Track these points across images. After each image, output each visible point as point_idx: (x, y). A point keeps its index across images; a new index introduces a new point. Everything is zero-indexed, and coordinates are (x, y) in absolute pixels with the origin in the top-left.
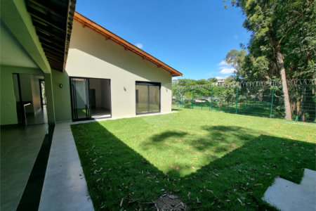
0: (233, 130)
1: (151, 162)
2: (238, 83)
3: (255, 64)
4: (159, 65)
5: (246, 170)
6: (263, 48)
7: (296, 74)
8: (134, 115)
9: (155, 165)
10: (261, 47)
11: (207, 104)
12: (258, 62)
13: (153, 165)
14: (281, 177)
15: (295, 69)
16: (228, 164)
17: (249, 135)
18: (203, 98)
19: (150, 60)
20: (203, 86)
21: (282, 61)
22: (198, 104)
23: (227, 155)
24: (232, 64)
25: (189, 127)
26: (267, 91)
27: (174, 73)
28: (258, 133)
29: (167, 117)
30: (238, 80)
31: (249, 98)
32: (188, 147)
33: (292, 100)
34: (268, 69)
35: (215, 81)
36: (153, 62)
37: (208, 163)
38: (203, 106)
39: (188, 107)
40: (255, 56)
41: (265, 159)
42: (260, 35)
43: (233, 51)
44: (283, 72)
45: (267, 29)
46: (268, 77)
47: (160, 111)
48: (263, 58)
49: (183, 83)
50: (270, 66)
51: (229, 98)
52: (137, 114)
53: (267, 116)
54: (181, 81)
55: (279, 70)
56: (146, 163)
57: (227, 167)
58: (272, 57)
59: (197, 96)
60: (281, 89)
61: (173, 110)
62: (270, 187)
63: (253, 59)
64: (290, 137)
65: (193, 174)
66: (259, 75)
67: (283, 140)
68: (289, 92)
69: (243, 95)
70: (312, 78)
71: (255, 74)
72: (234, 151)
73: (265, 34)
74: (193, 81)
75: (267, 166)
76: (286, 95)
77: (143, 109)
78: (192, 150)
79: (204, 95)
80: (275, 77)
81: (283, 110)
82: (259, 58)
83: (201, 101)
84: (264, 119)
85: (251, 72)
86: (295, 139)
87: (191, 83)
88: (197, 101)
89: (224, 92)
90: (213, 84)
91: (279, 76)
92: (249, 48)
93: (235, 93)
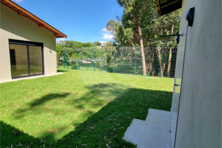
0: (110, 86)
1: (25, 132)
2: (115, 47)
3: (125, 34)
4: (40, 24)
5: (115, 118)
6: (130, 22)
7: (148, 44)
8: (10, 80)
9: (30, 134)
10: (129, 21)
11: (93, 65)
12: (127, 32)
13: (27, 135)
14: (136, 118)
15: (148, 40)
16: (102, 116)
17: (121, 89)
18: (89, 59)
19: (28, 17)
20: (89, 48)
21: (141, 34)
22: (85, 65)
23: (103, 108)
24: (111, 31)
25: (73, 88)
26: (133, 55)
27: (58, 35)
28: (126, 87)
29: (51, 79)
30: (114, 45)
31: (122, 60)
32: (69, 107)
33: (147, 62)
34: (133, 38)
35: (99, 44)
36: (32, 20)
37: (86, 119)
38: (89, 67)
39: (75, 68)
40: (125, 27)
41: (128, 107)
42: (127, 11)
43: (111, 21)
44: (141, 41)
45: (132, 8)
46: (133, 44)
47: (43, 73)
48: (130, 29)
49: (70, 44)
50: (134, 36)
51: (109, 60)
52: (13, 78)
53: (133, 73)
54: (68, 42)
55: (140, 39)
56: (19, 133)
57: (102, 119)
58: (135, 30)
59: (83, 57)
60: (141, 54)
61: (58, 71)
62: (129, 128)
63: (124, 29)
64: (144, 88)
65: (71, 133)
66: (128, 42)
67: (140, 90)
68: (145, 56)
69: (118, 57)
70: (156, 47)
71: (125, 41)
72: (108, 104)
73: (130, 12)
74: (80, 43)
75: (128, 111)
76: (144, 58)
77: (22, 71)
78: (73, 109)
79: (90, 56)
80: (137, 45)
81: (142, 69)
82: (127, 29)
83: (86, 62)
84: (131, 76)
85: (123, 39)
86: (146, 88)
87: (78, 45)
88: (84, 62)
89: (105, 55)
90: (98, 47)
91: (140, 44)
92: (122, 20)
93: (113, 55)
